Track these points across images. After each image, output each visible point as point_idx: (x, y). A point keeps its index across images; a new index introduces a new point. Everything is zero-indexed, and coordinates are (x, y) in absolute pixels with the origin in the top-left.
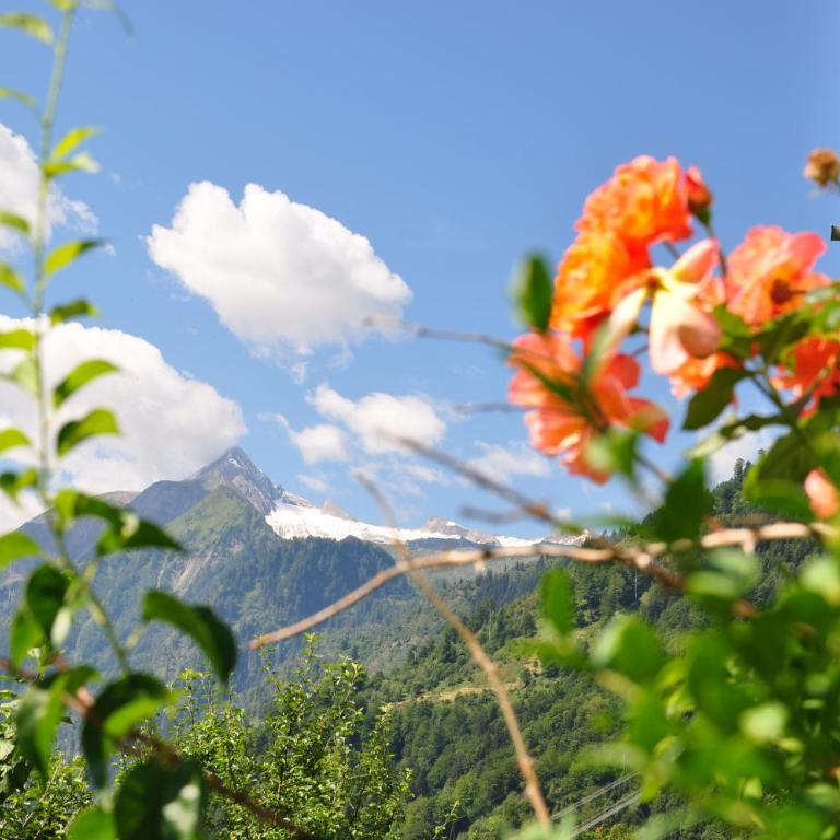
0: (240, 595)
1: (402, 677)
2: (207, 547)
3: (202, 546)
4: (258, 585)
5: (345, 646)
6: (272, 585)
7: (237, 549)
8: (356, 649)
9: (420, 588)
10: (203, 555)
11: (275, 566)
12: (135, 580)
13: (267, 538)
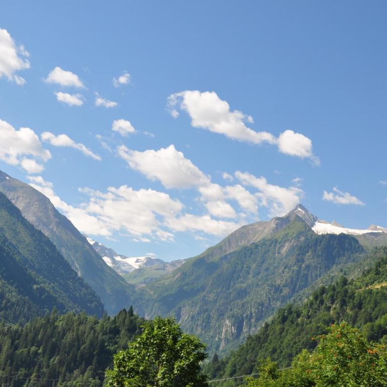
0: (304, 255)
1: (361, 280)
2: (292, 239)
3: (290, 238)
4: (310, 251)
5: (341, 271)
6: (315, 251)
7: (302, 239)
8: (345, 272)
9: (368, 250)
10: (291, 242)
11: (316, 244)
12: (268, 251)
13: (312, 235)
